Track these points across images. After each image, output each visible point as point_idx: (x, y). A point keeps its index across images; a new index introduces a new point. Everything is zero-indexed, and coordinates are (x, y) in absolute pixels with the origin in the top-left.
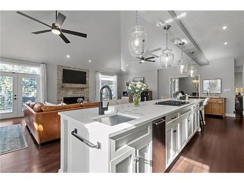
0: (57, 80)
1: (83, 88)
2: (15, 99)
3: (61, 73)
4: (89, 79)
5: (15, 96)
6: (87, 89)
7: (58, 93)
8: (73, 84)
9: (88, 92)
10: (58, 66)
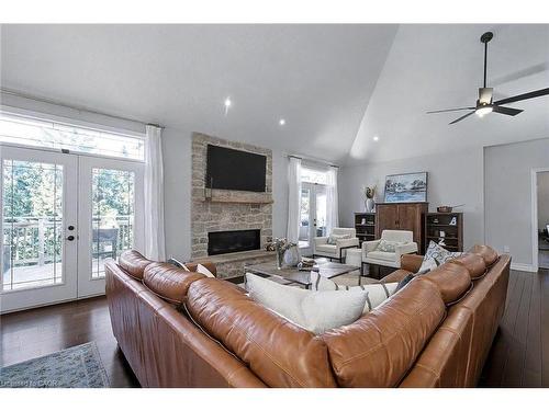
0: (190, 180)
1: (256, 205)
2: (71, 238)
3: (202, 159)
4: (273, 177)
5: (71, 228)
6: (266, 209)
7: (192, 220)
8: (232, 193)
9: (270, 217)
10: (195, 135)
